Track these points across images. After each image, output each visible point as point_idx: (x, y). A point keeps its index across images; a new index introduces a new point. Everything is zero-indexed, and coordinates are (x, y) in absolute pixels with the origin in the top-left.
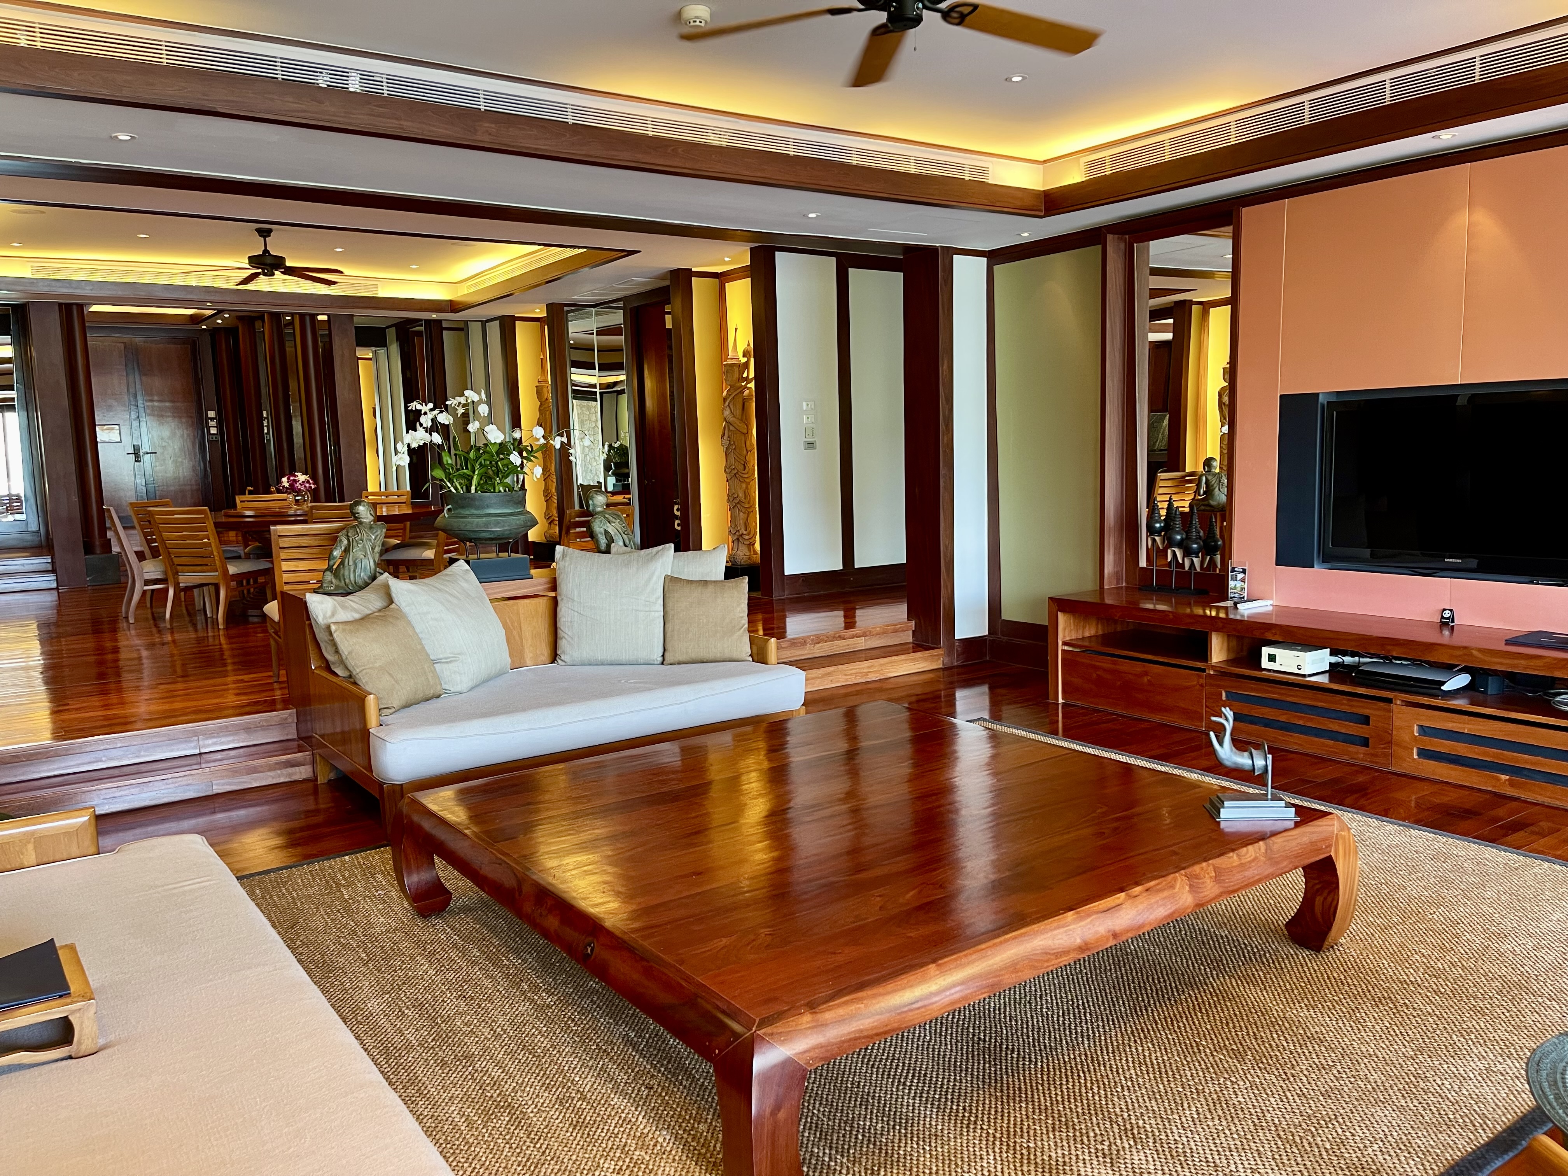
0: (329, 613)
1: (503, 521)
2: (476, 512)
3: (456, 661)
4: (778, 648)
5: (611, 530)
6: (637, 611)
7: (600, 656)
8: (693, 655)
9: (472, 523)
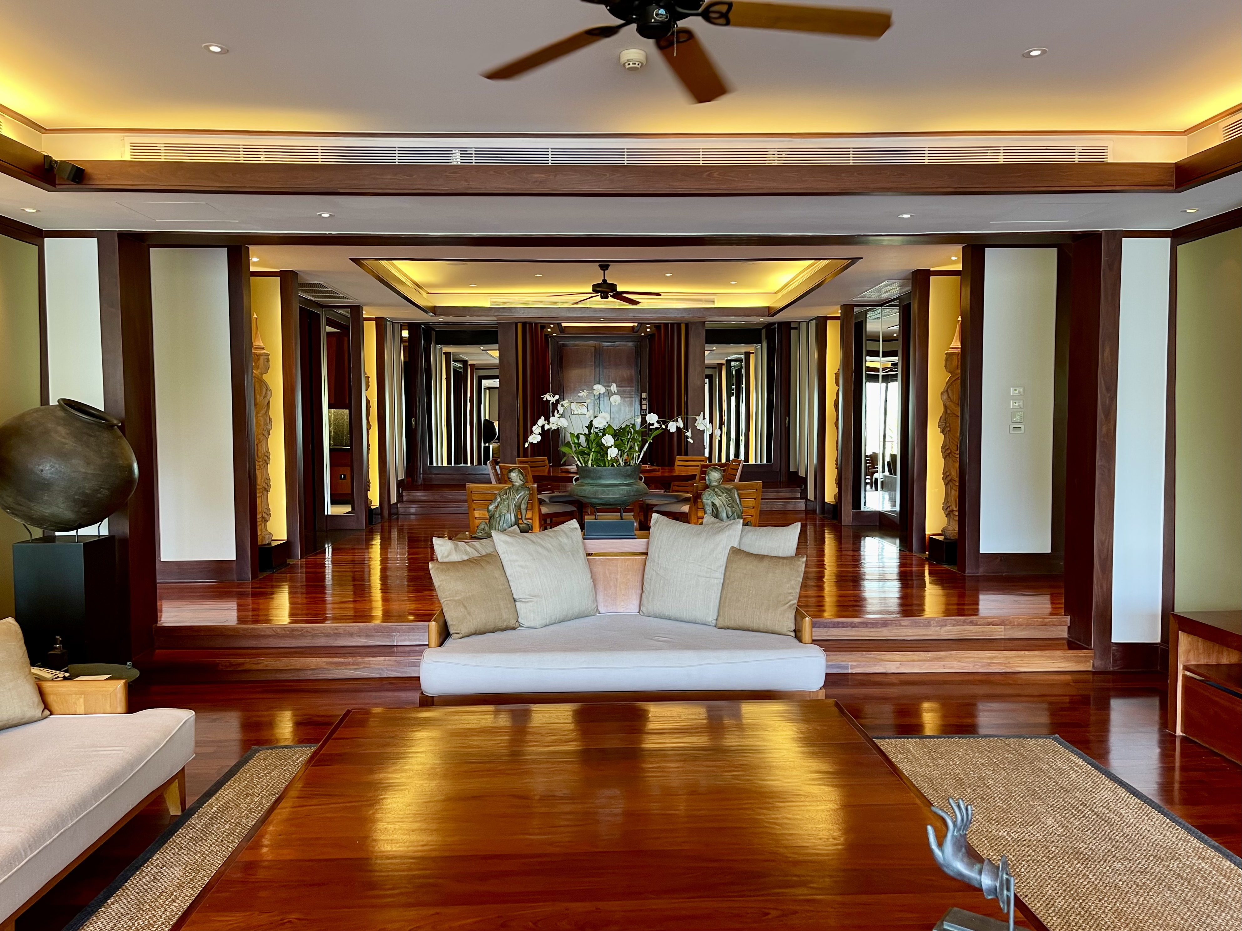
0: (446, 554)
1: (609, 491)
2: (591, 482)
3: (531, 601)
4: (814, 625)
5: (717, 502)
6: (699, 576)
7: (666, 612)
8: (739, 622)
9: (585, 490)
